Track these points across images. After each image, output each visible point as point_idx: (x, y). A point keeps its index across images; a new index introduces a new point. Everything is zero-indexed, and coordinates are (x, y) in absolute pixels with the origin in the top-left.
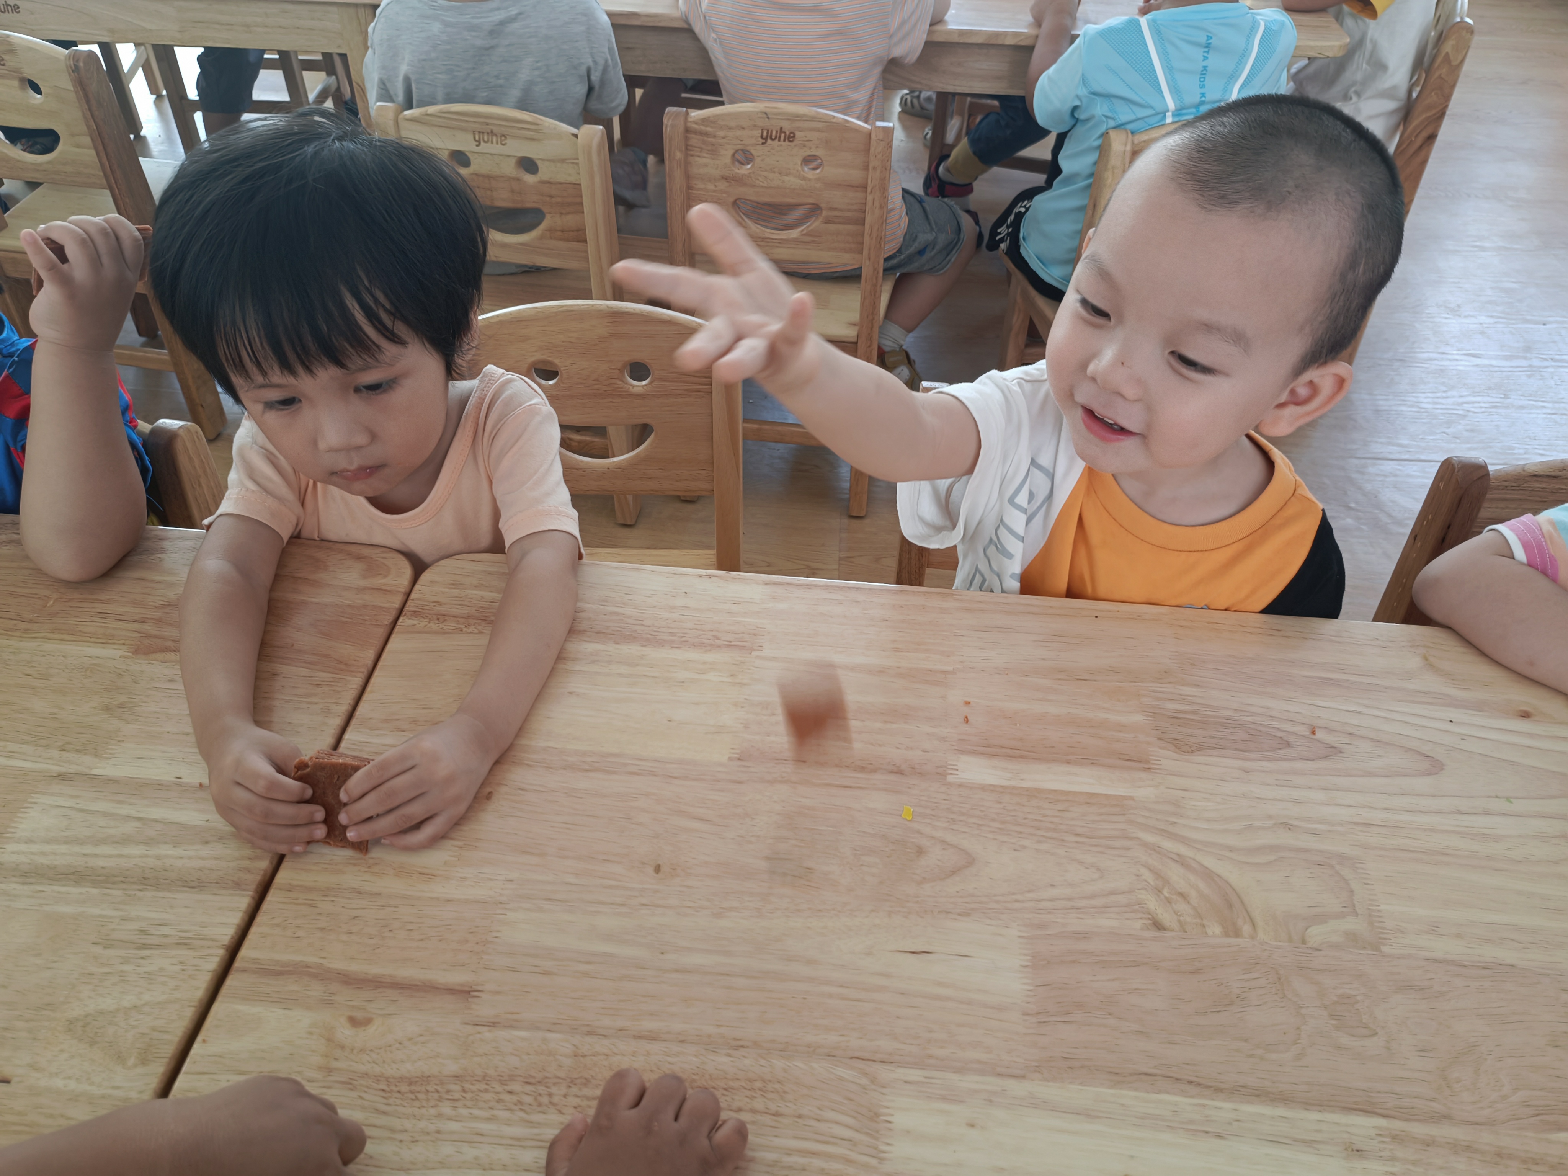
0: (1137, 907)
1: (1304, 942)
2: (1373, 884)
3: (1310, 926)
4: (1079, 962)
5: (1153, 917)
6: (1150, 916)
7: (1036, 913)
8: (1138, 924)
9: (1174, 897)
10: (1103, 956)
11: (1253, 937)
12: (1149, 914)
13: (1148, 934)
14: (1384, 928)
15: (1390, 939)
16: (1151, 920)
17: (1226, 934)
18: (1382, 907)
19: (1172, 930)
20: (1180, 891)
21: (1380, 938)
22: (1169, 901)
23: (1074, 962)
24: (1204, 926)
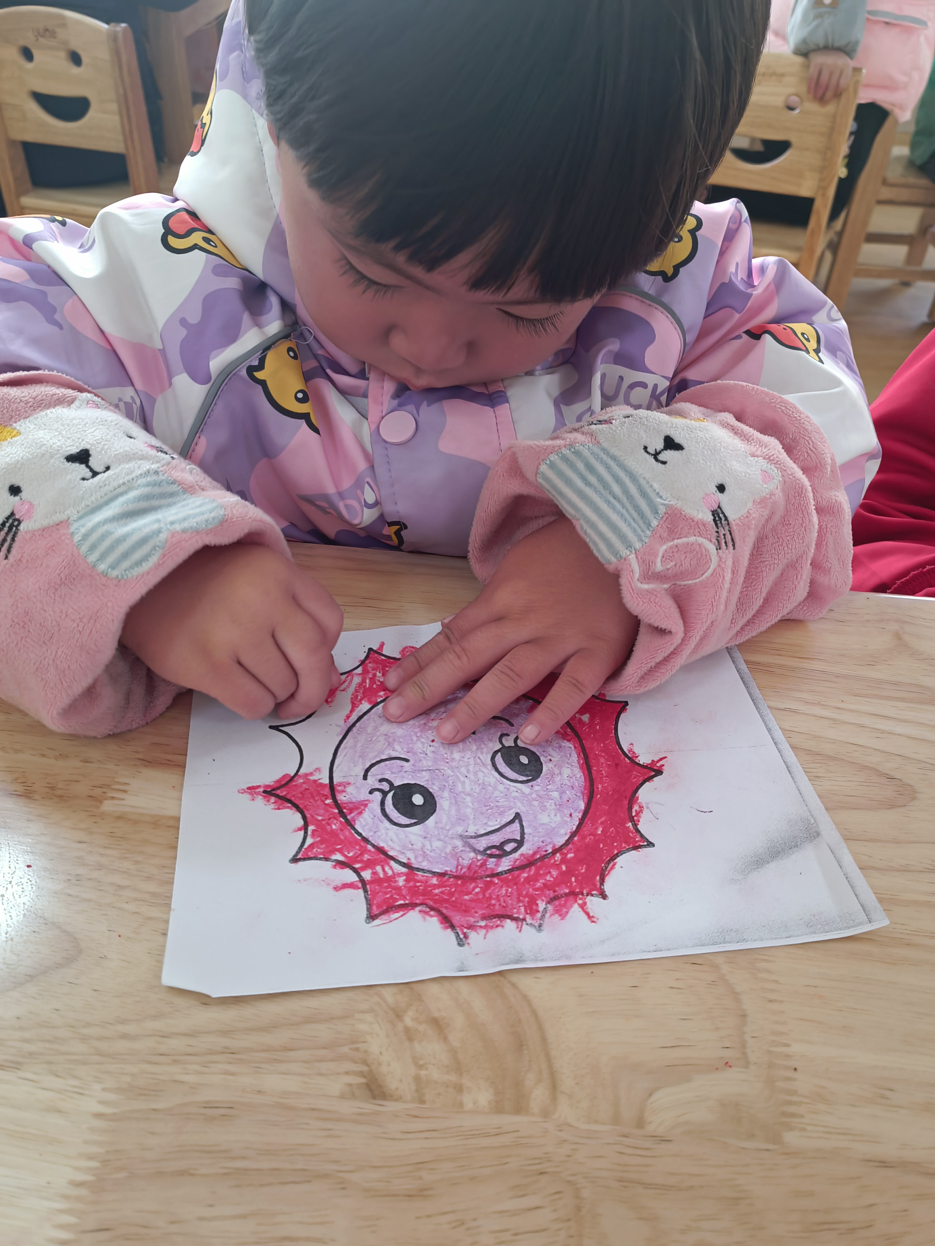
0: (345, 1049)
1: (640, 1123)
2: (782, 1002)
3: (657, 1089)
4: (192, 1175)
5: (371, 1072)
6: (365, 1069)
7: (150, 1063)
8: (336, 1086)
9: (422, 1028)
10: (244, 1158)
11: (546, 1114)
12: (365, 1062)
13: (348, 1108)
14: (794, 1093)
15: (802, 1116)
16: (364, 1077)
17: (498, 1108)
18: (796, 1048)
19: (399, 1099)
20: (436, 1015)
21: (784, 1114)
22: (410, 1035)
23: (182, 1173)
24: (459, 1089)
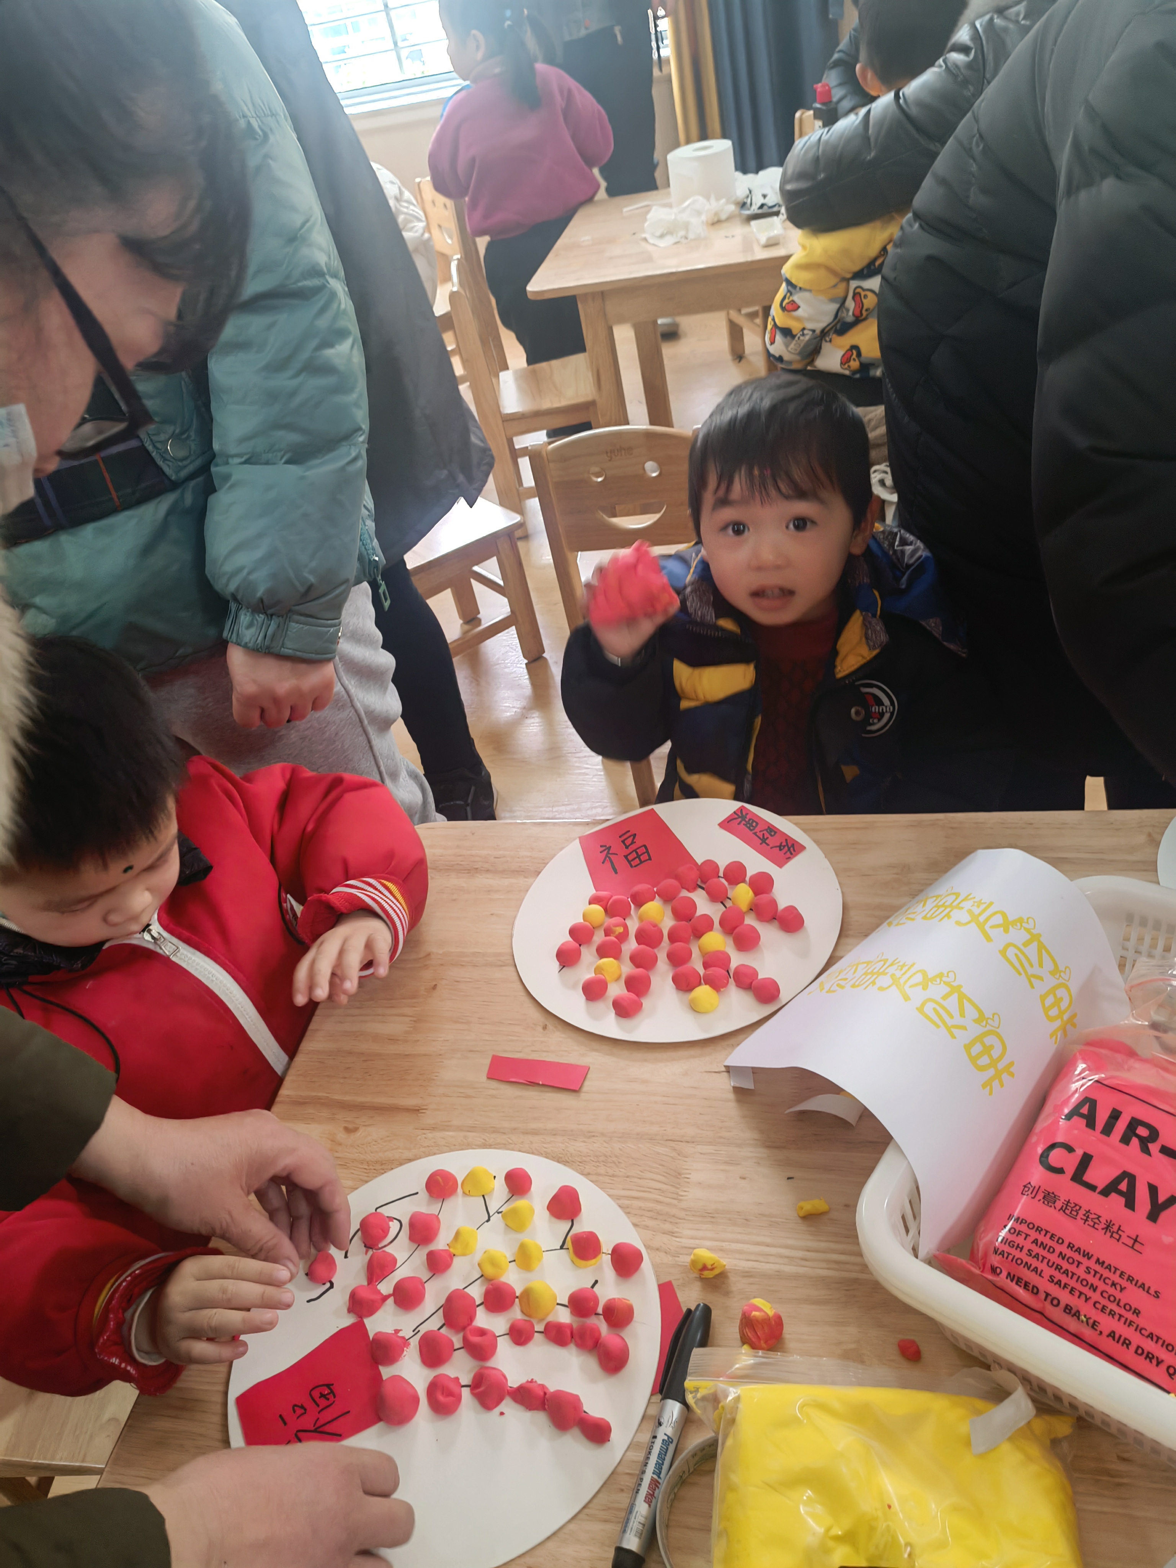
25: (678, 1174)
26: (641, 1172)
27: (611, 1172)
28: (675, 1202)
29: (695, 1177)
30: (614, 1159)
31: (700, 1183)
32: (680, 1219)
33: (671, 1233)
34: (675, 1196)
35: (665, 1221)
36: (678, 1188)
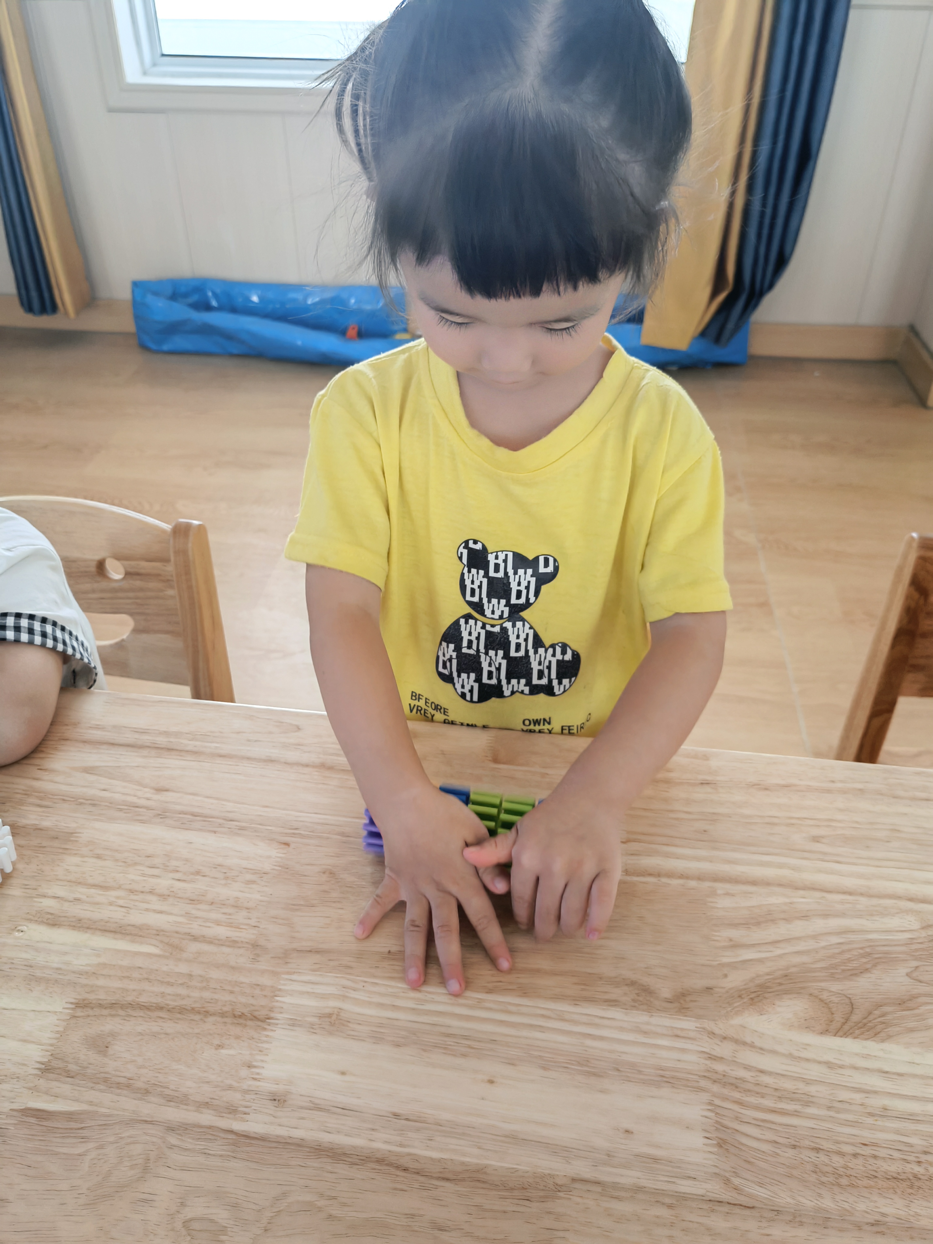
25: (721, 1144)
26: (778, 1154)
27: (823, 1158)
28: (717, 1102)
29: (697, 1140)
30: (824, 1179)
31: (688, 1127)
32: (705, 1076)
33: (712, 1058)
34: (718, 1110)
35: (724, 1075)
36: (717, 1122)
